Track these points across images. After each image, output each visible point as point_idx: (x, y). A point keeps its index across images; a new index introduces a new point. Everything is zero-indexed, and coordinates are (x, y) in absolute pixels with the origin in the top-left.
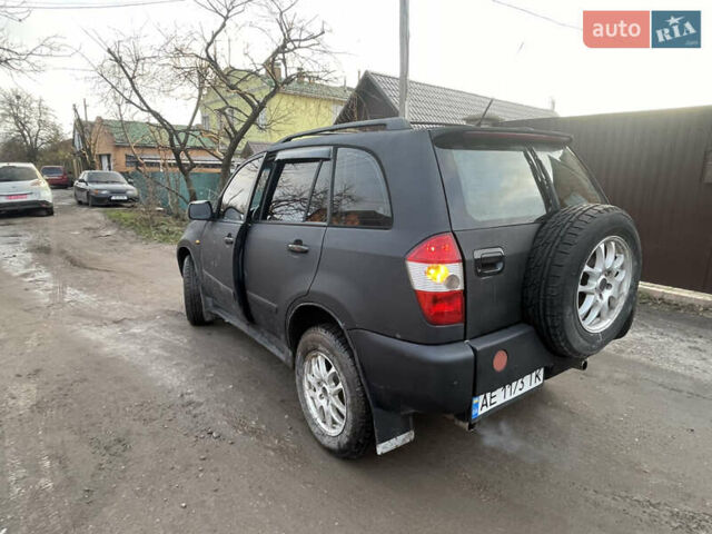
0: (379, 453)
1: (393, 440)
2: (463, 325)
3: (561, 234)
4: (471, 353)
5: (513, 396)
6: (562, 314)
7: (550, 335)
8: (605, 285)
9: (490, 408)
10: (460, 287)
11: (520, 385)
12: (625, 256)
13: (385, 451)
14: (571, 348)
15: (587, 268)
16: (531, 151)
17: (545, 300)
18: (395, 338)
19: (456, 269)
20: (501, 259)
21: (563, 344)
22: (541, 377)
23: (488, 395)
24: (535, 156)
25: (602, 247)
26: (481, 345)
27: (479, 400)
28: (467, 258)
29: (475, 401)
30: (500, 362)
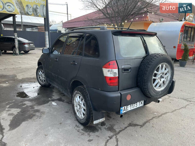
0: (94, 124)
1: (99, 120)
2: (118, 86)
3: (148, 62)
4: (120, 95)
5: (134, 108)
6: (147, 85)
7: (144, 91)
8: (162, 77)
9: (126, 111)
10: (117, 76)
11: (136, 105)
12: (169, 69)
13: (96, 123)
14: (151, 95)
15: (155, 72)
16: (143, 37)
17: (143, 80)
18: (99, 90)
19: (116, 71)
20: (130, 68)
21: (148, 94)
22: (143, 103)
23: (125, 107)
24: (143, 39)
25: (161, 66)
26: (123, 93)
27: (123, 108)
28: (119, 68)
29: (121, 109)
30: (129, 98)
